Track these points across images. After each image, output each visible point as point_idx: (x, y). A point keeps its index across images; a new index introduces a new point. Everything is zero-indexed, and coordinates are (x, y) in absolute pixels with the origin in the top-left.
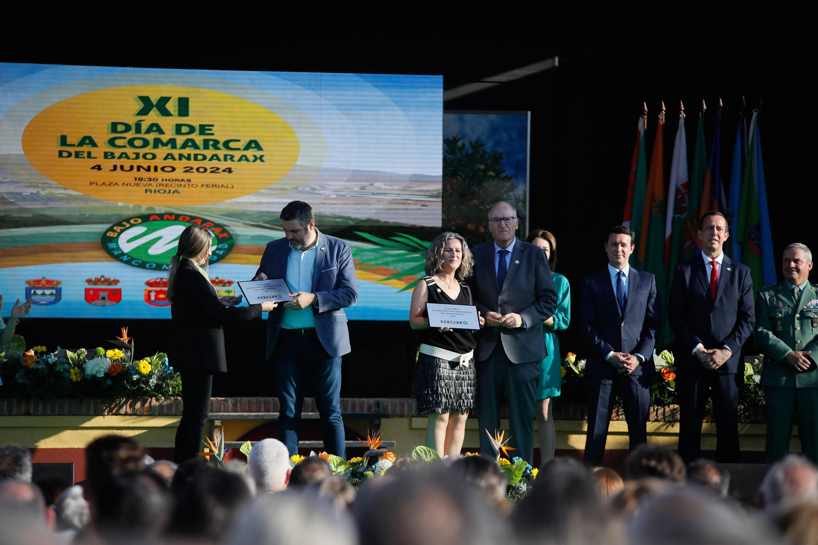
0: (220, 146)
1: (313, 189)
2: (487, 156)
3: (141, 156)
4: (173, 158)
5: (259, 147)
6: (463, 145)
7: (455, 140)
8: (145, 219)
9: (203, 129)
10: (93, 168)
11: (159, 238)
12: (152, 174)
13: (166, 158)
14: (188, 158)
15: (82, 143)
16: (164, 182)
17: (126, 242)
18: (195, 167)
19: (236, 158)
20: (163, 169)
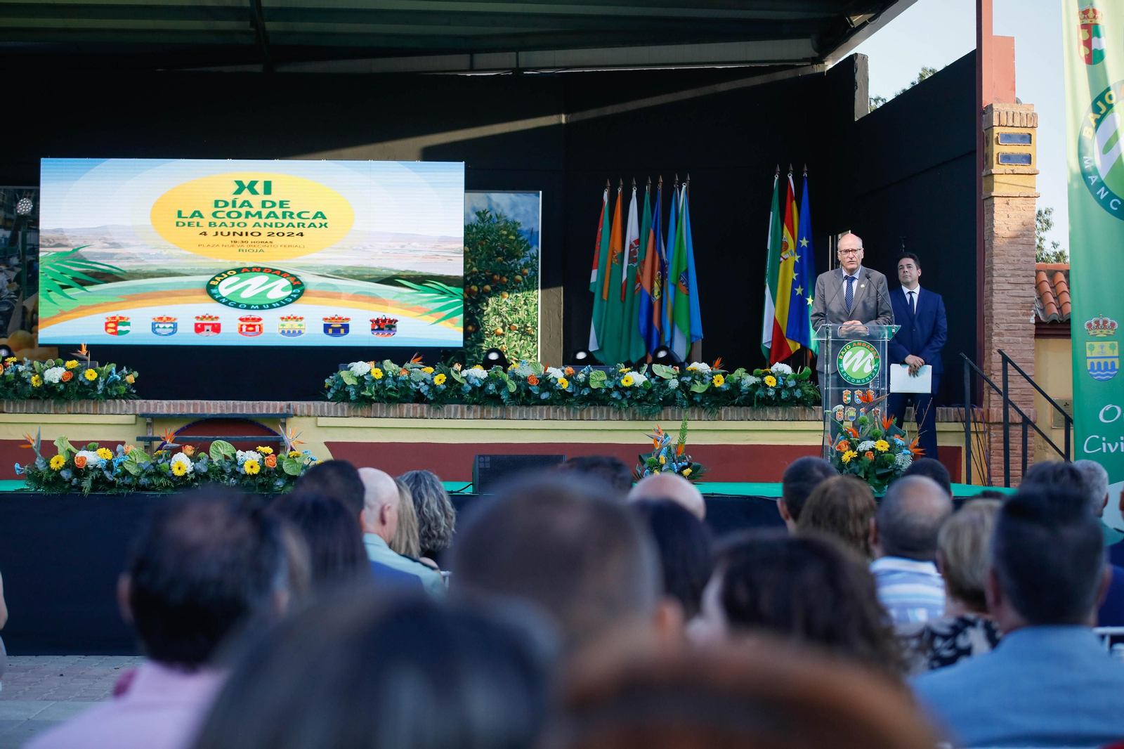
0: (295, 216)
1: (364, 248)
2: (509, 224)
3: (236, 224)
4: (259, 226)
5: (324, 218)
6: (491, 216)
7: (485, 213)
8: (239, 271)
9: (282, 204)
10: (201, 234)
11: (250, 285)
12: (244, 238)
13: (254, 226)
14: (271, 226)
15: (193, 216)
16: (253, 244)
17: (224, 289)
18: (276, 233)
19: (307, 225)
20: (252, 234)
